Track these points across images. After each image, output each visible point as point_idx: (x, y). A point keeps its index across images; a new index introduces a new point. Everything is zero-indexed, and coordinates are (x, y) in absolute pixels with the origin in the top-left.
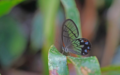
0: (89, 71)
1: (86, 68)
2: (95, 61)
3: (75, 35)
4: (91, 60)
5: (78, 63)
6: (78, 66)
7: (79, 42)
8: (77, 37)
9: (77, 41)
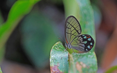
0: (84, 66)
1: (81, 63)
2: (92, 56)
3: (77, 31)
4: (89, 56)
5: (76, 59)
6: (75, 61)
7: (82, 39)
8: (79, 34)
9: (80, 37)
